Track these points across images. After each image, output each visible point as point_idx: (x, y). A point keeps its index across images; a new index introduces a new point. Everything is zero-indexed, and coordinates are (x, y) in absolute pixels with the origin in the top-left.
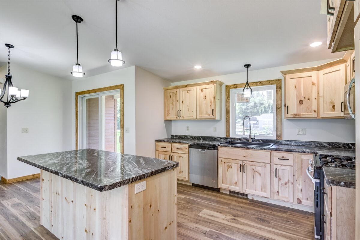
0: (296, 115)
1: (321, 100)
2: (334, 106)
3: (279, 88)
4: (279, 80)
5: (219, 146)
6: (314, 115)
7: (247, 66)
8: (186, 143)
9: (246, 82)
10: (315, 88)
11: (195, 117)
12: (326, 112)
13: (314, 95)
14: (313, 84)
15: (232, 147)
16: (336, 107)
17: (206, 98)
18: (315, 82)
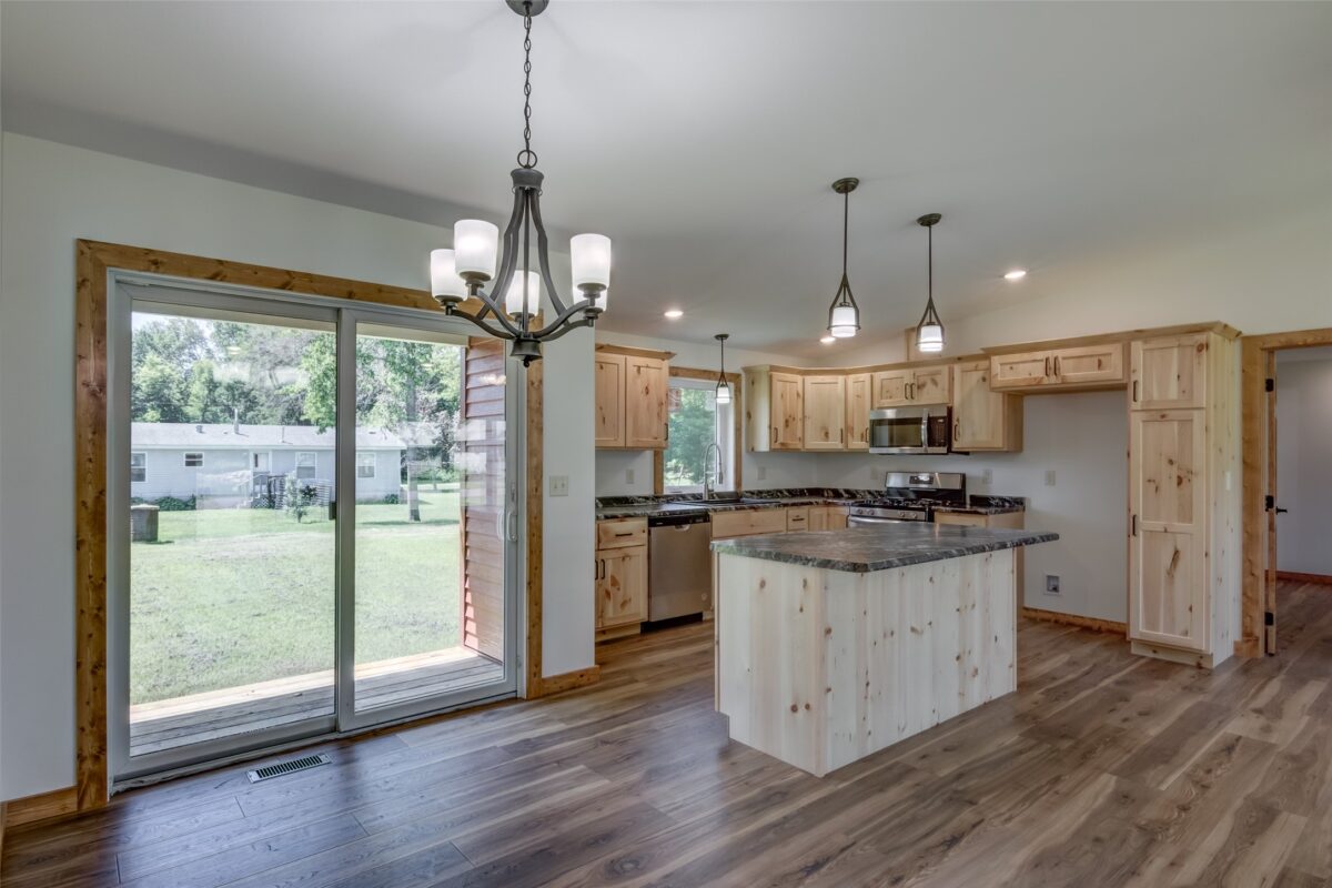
0: (782, 444)
1: (808, 422)
2: (827, 434)
3: (738, 391)
4: (738, 376)
5: (715, 510)
6: (799, 446)
7: (722, 337)
8: (643, 516)
9: (720, 370)
10: (800, 401)
11: (621, 443)
12: (814, 442)
13: (800, 416)
14: (798, 395)
15: (737, 509)
16: (830, 435)
17: (647, 393)
18: (801, 393)
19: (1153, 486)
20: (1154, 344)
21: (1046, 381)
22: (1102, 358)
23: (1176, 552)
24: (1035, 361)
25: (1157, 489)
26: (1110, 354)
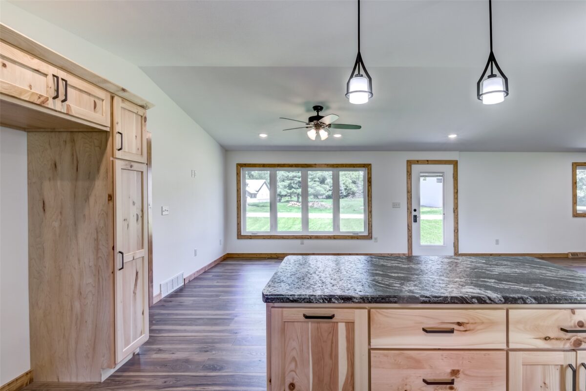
19: (126, 223)
20: (127, 105)
21: (50, 104)
22: (97, 101)
23: (137, 273)
24: (37, 71)
25: (128, 225)
26: (103, 100)
